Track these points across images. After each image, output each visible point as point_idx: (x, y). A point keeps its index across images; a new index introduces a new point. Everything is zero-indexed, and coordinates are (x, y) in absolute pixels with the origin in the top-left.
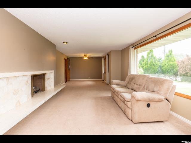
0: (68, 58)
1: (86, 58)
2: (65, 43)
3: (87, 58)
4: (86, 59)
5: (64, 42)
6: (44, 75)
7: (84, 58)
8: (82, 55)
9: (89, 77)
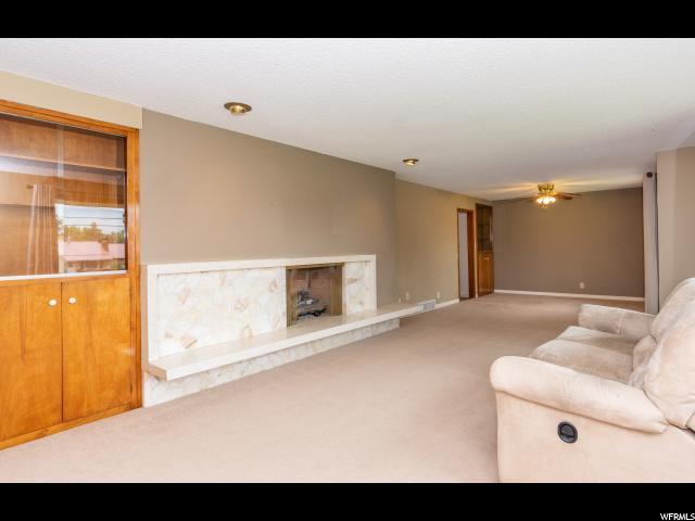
0: (479, 207)
1: (547, 200)
2: (410, 163)
3: (553, 200)
4: (551, 204)
5: (405, 161)
6: (338, 268)
7: (539, 201)
8: (530, 187)
9: (582, 285)
